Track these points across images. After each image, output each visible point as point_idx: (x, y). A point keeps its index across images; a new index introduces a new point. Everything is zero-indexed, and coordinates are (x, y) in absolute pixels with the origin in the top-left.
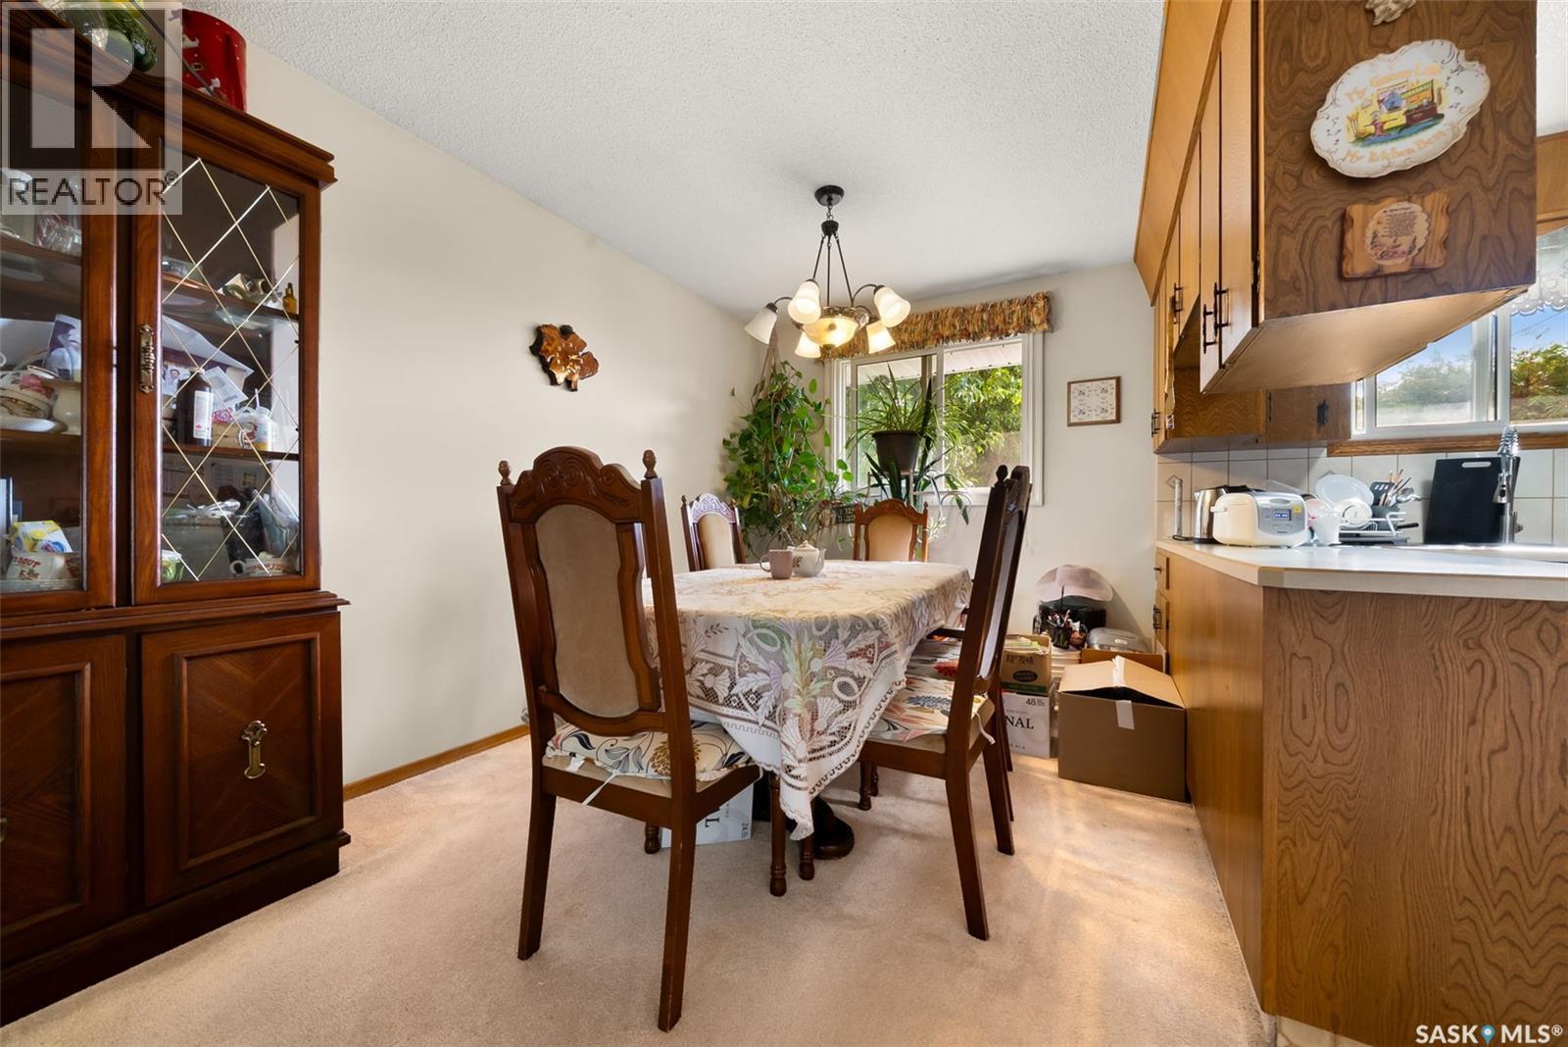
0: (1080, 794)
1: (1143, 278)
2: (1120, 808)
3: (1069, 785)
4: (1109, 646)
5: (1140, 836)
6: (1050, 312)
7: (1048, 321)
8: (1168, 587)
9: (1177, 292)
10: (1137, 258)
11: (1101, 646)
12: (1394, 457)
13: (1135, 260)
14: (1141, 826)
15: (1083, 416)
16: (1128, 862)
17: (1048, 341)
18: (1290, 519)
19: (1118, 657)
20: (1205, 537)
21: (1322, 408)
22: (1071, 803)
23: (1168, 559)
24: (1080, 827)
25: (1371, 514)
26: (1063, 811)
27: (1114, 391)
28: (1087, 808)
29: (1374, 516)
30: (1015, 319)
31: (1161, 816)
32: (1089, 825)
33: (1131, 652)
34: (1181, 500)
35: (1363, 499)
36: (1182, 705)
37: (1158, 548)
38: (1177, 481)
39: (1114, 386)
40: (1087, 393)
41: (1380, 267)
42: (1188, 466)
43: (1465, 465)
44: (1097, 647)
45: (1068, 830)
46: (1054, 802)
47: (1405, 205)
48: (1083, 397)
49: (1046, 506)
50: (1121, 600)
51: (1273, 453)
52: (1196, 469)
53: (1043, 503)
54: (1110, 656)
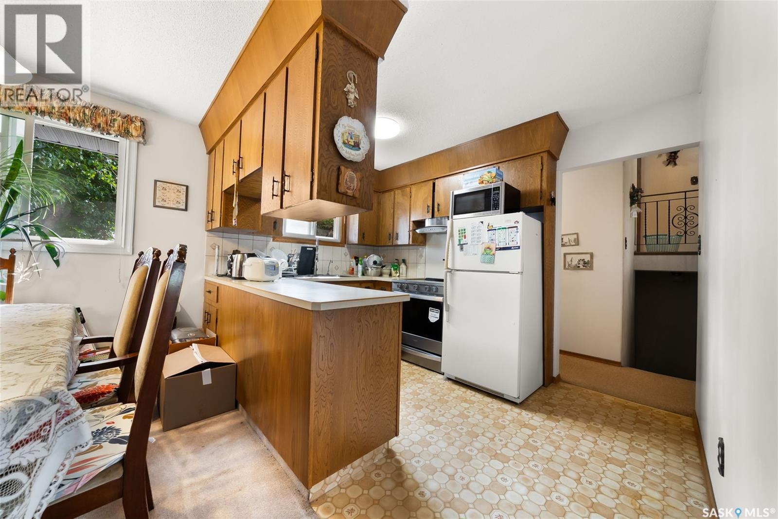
0: (182, 435)
1: (203, 138)
2: (207, 430)
3: (172, 434)
4: (185, 339)
5: (224, 440)
6: (144, 132)
7: (143, 137)
8: (217, 301)
9: (241, 159)
10: (203, 126)
11: (180, 340)
12: (290, 244)
13: (200, 126)
14: (222, 435)
15: (165, 203)
16: (223, 460)
17: (140, 148)
18: (275, 270)
19: (193, 344)
20: (238, 276)
21: (275, 223)
22: (178, 445)
23: (218, 287)
24: (191, 456)
25: (288, 265)
26: (175, 452)
27: (185, 193)
28: (190, 442)
29: (289, 266)
30: (116, 125)
31: (228, 423)
32: (195, 452)
33: (199, 339)
34: (218, 256)
35: (285, 259)
36: (234, 362)
37: (205, 280)
38: (217, 246)
39: (185, 190)
40: (168, 190)
41: (347, 192)
42: (221, 239)
43: (308, 249)
44: (177, 341)
45: (184, 464)
46: (168, 451)
47: (352, 173)
48: (165, 191)
49: (134, 255)
50: (184, 310)
51: (241, 236)
52: (225, 241)
53: (133, 254)
54: (188, 345)
